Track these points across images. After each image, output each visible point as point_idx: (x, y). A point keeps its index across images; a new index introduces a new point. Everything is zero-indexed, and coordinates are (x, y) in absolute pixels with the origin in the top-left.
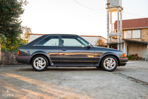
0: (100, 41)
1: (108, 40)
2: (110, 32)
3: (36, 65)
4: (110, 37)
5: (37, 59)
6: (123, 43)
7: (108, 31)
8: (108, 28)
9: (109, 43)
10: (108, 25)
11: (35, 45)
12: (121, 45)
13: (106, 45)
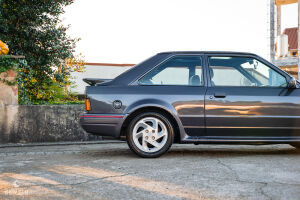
3: (140, 140)
5: (142, 121)
10: (272, 37)
11: (135, 83)
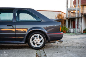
0: (59, 16)
1: (67, 14)
2: (69, 7)
4: (69, 12)
6: (81, 18)
7: (67, 7)
8: (67, 3)
9: (68, 17)
12: (80, 20)
13: (65, 19)
